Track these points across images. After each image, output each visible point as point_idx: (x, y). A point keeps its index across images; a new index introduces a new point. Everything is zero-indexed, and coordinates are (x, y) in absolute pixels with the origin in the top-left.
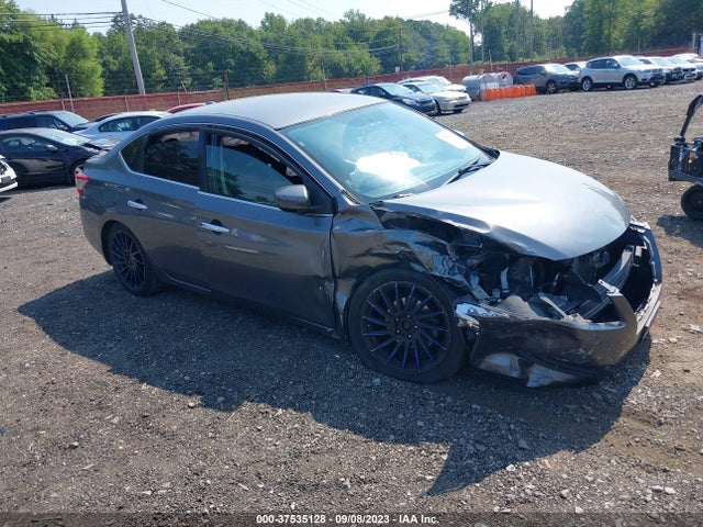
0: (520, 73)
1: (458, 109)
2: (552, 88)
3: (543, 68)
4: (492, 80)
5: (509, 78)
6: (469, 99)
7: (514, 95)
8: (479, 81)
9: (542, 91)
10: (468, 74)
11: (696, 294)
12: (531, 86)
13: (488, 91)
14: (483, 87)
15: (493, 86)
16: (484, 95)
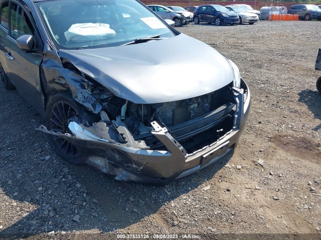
0: (292, 8)
1: (252, 22)
2: (307, 17)
3: (305, 7)
4: (276, 10)
5: (286, 10)
6: (258, 18)
7: (287, 19)
8: (269, 10)
9: (302, 18)
10: (265, 6)
11: (282, 139)
12: (296, 15)
13: (273, 15)
14: (270, 13)
15: (276, 13)
16: (270, 18)
